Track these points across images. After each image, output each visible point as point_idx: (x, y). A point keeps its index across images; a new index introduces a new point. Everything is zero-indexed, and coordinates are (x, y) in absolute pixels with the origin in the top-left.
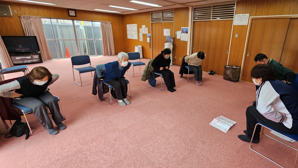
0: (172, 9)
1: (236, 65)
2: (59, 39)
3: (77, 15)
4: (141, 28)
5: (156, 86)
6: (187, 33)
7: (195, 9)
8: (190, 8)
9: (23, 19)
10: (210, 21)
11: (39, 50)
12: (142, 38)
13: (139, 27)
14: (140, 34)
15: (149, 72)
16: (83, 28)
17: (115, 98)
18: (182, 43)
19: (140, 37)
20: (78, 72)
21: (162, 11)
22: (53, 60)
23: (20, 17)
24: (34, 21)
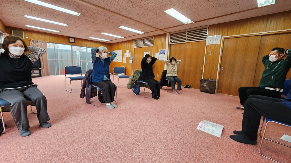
0: (152, 36)
1: (211, 79)
2: (59, 59)
3: (76, 42)
4: (125, 52)
5: (140, 94)
6: (164, 54)
7: (172, 35)
8: (168, 34)
9: (32, 43)
10: (185, 43)
11: (40, 67)
12: (125, 60)
14: (124, 58)
15: (134, 80)
16: (79, 53)
17: (102, 102)
18: (160, 63)
20: (70, 79)
21: (143, 39)
22: (51, 76)
23: (30, 41)
24: (41, 44)
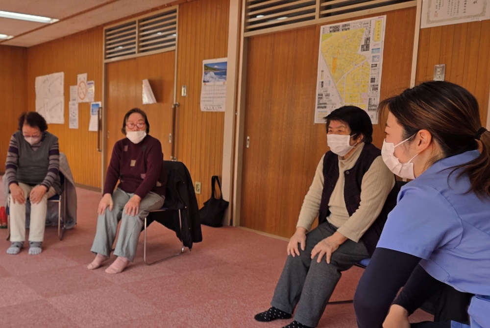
4: (75, 83)
13: (70, 81)
14: (70, 106)
19: (70, 116)
21: (137, 19)
